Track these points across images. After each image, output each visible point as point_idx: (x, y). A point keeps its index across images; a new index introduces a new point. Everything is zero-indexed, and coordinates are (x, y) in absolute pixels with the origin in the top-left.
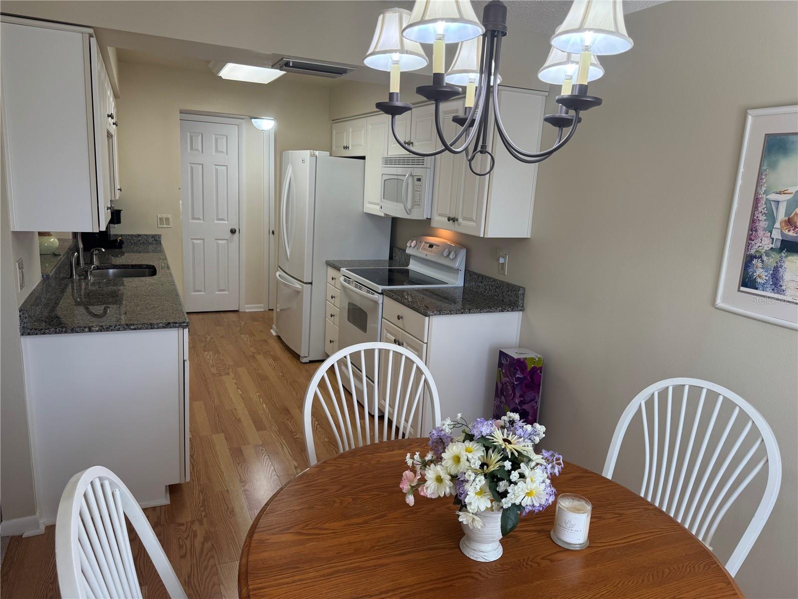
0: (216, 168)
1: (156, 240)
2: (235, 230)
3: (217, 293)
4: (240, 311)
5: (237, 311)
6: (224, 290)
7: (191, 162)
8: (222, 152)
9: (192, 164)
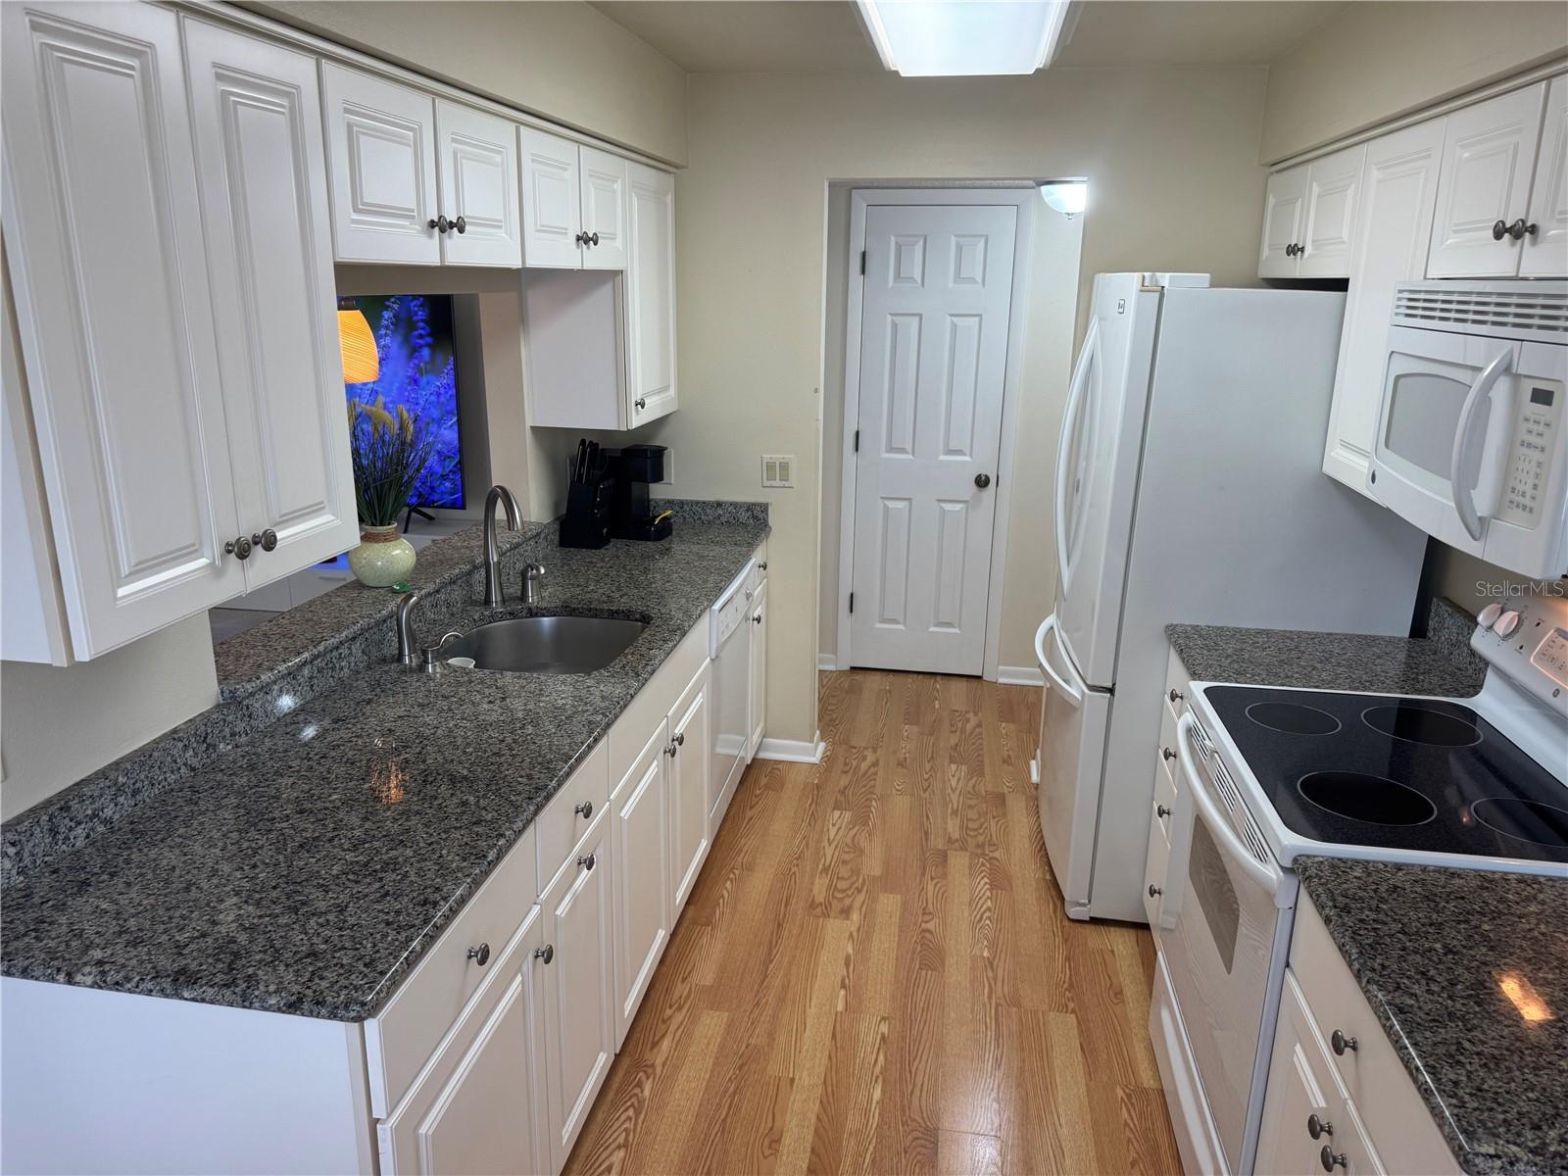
0: (952, 322)
1: (755, 518)
2: (987, 478)
3: (932, 629)
4: (985, 678)
5: (979, 678)
6: (949, 625)
7: (893, 312)
8: (973, 280)
9: (896, 315)
